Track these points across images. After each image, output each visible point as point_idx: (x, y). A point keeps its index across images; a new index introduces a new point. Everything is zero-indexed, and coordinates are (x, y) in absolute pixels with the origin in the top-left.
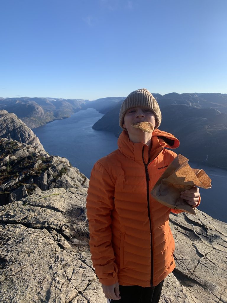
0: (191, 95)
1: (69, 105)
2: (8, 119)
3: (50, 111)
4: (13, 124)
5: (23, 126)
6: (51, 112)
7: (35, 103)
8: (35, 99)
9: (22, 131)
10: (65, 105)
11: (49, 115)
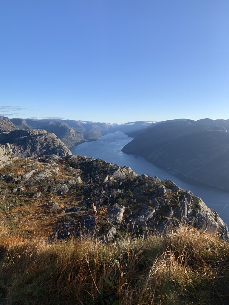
0: (225, 122)
1: (98, 127)
2: (49, 139)
3: (80, 133)
4: (53, 144)
5: (62, 145)
6: (82, 134)
7: (67, 125)
8: (67, 121)
9: (61, 151)
10: (95, 128)
11: (80, 137)
